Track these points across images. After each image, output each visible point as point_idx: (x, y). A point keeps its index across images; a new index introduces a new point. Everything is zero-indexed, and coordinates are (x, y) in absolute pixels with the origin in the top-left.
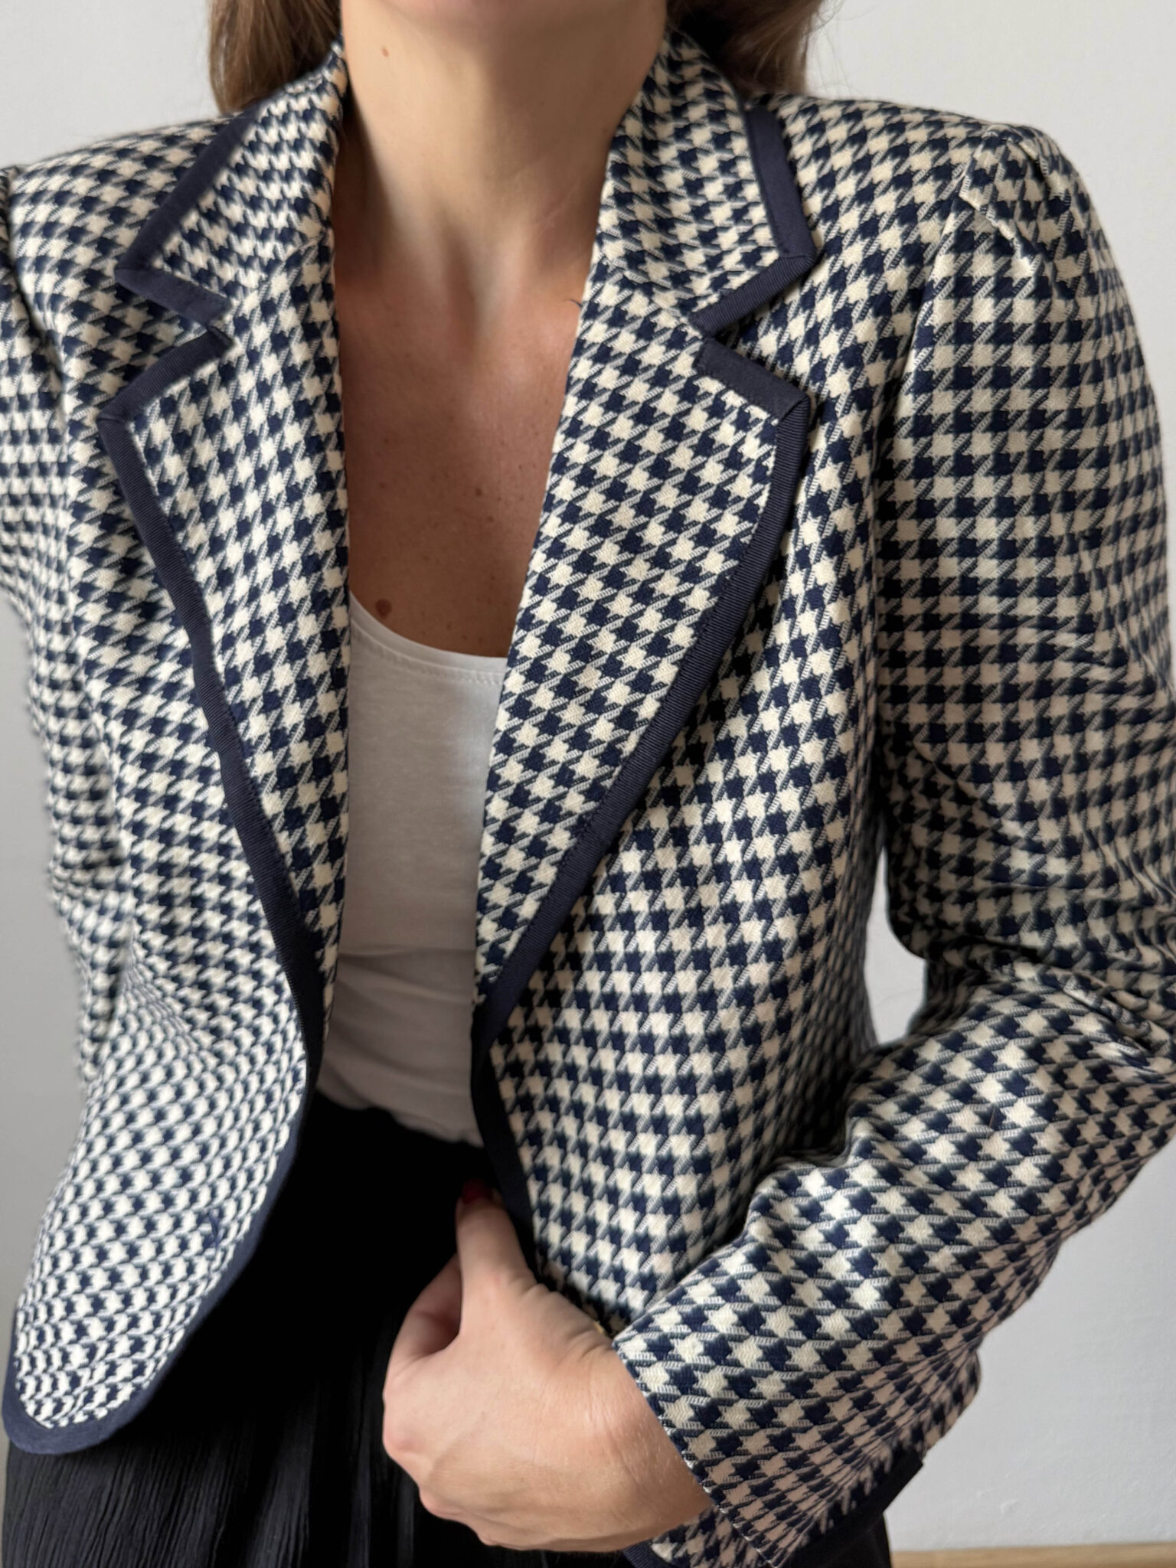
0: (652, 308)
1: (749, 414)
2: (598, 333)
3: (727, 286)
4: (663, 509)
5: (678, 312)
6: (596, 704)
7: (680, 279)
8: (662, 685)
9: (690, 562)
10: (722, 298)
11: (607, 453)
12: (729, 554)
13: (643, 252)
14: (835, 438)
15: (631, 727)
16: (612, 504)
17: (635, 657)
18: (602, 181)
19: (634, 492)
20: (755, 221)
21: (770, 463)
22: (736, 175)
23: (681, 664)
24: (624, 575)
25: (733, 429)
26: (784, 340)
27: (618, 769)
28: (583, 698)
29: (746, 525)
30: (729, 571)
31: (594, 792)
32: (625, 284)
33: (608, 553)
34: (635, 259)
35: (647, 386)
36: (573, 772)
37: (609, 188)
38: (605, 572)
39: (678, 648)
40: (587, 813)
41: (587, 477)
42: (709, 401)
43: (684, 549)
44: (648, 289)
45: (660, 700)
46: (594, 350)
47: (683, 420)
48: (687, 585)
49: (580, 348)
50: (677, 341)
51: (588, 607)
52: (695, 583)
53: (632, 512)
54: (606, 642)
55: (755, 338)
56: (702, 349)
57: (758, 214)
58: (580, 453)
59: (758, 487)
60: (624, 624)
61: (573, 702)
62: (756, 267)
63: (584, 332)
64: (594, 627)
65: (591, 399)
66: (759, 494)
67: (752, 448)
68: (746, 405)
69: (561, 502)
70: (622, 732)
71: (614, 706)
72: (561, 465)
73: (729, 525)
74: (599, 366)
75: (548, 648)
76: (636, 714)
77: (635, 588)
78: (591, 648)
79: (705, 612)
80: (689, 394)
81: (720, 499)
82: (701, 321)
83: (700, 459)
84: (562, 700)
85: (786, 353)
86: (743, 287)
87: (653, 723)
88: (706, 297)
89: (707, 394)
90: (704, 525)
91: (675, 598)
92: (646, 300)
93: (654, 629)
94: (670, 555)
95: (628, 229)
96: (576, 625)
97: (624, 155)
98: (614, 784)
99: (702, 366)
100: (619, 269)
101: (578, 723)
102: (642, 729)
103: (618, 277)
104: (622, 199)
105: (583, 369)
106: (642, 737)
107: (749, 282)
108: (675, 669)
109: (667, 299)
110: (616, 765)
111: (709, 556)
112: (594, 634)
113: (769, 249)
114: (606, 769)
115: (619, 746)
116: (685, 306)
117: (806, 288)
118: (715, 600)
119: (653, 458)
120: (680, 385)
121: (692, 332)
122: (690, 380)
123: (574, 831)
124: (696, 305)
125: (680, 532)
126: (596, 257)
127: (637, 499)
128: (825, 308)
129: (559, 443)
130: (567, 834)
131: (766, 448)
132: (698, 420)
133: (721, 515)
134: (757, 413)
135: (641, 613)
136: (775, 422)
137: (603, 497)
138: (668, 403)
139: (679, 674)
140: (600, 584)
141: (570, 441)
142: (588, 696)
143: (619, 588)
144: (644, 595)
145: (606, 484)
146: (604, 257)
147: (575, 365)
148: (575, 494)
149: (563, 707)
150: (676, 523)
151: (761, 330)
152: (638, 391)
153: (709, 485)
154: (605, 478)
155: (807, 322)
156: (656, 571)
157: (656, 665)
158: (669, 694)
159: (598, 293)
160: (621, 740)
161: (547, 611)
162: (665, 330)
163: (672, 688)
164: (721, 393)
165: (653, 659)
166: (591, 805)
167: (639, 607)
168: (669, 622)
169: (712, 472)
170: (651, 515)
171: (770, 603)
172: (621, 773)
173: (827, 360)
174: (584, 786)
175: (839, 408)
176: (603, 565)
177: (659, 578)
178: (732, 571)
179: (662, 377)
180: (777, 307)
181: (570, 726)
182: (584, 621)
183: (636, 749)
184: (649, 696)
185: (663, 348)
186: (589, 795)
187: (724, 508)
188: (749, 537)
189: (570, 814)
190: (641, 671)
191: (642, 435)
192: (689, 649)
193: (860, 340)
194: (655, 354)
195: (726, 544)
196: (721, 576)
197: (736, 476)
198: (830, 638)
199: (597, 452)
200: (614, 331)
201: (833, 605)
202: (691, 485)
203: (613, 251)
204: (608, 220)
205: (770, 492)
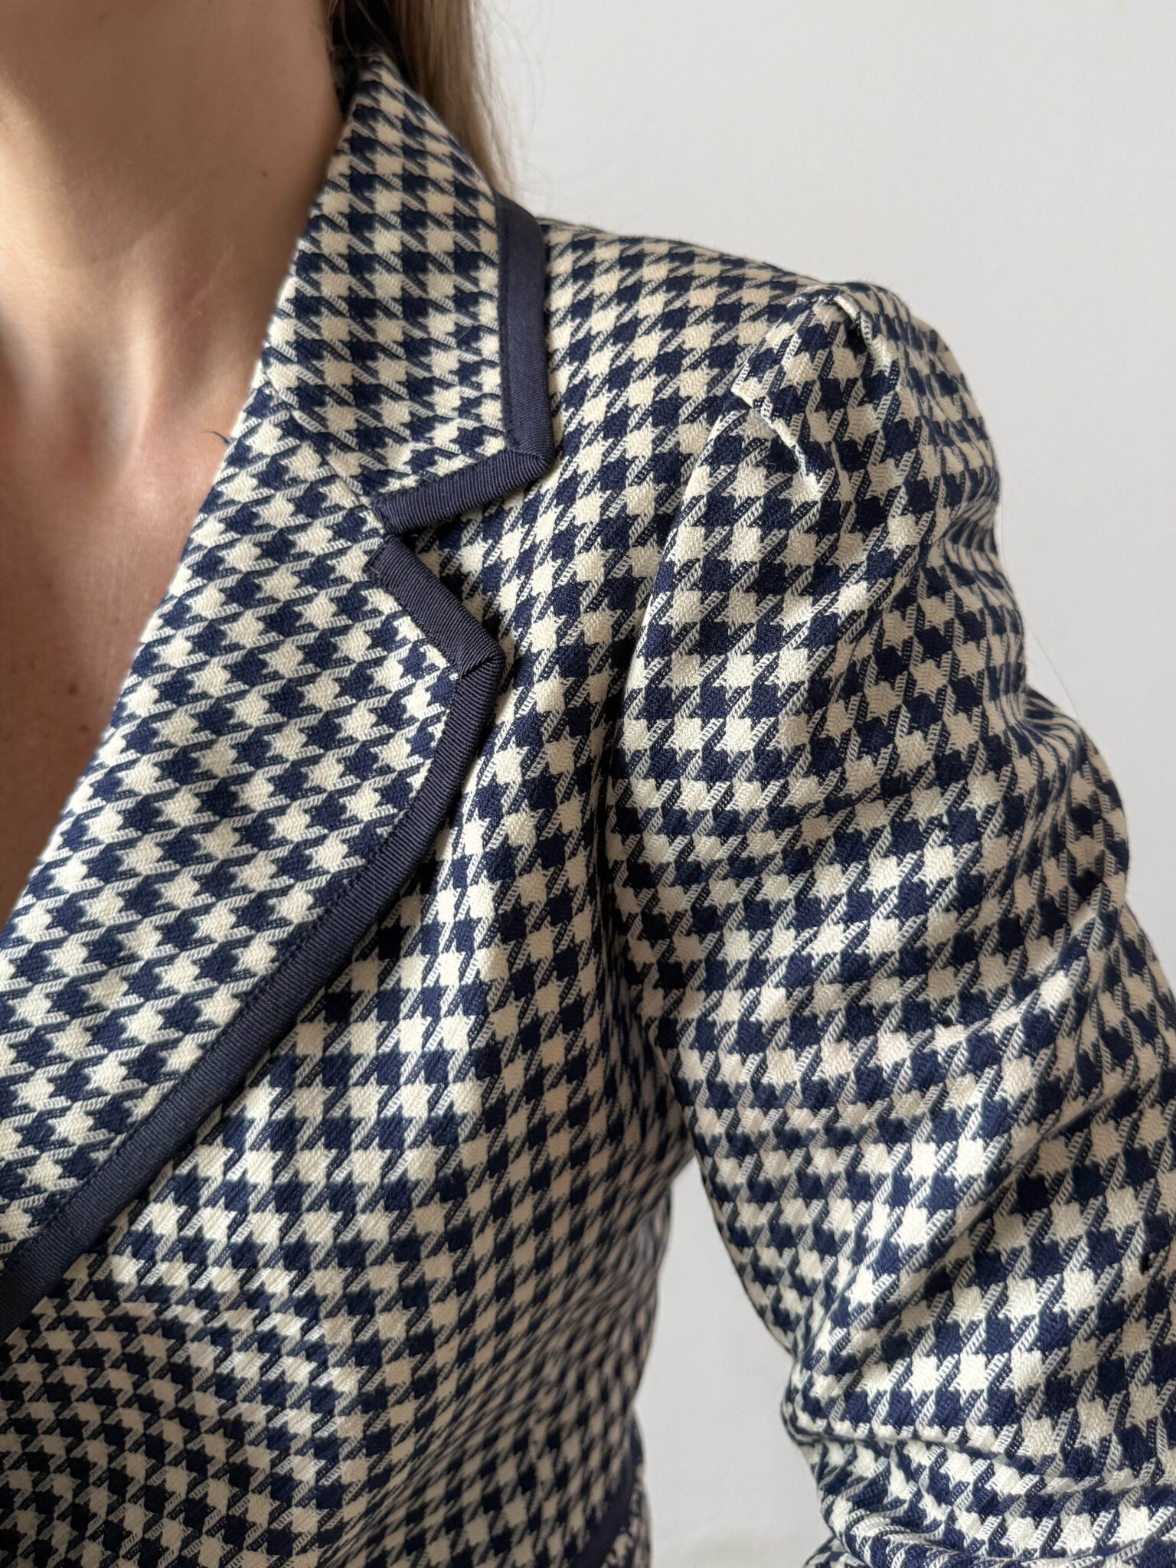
0: (323, 472)
1: (424, 655)
2: (242, 488)
3: (431, 470)
4: (278, 759)
5: (357, 487)
6: (108, 1034)
7: (371, 438)
8: (210, 1025)
9: (298, 846)
10: (422, 483)
11: (215, 660)
12: (355, 846)
13: (323, 389)
14: (525, 710)
15: (152, 1078)
16: (204, 736)
17: (181, 976)
18: (283, 275)
19: (242, 726)
20: (486, 389)
21: (437, 730)
22: (474, 316)
23: (247, 1000)
24: (195, 846)
25: (400, 669)
26: (493, 559)
27: (120, 1138)
28: (91, 1020)
29: (389, 809)
30: (350, 871)
31: (77, 1164)
32: (291, 428)
33: (182, 809)
34: (310, 396)
35: (296, 580)
36: (51, 1130)
37: (290, 287)
38: (170, 835)
39: (248, 973)
40: (63, 1193)
41: (176, 690)
42: (376, 623)
43: (293, 825)
44: (323, 442)
45: (202, 1046)
46: (231, 511)
47: (336, 639)
48: (285, 880)
49: (212, 502)
50: (349, 529)
51: (131, 884)
52: (298, 879)
53: (233, 754)
54: (146, 942)
55: (456, 546)
56: (381, 549)
57: (491, 379)
58: (177, 652)
59: (416, 759)
60: (178, 919)
61: (76, 1022)
62: (473, 455)
63: (223, 481)
64: (132, 916)
65: (210, 579)
66: (415, 770)
67: (419, 704)
68: (422, 642)
69: (132, 717)
70: (136, 1084)
71: (133, 1042)
72: (146, 664)
73: (365, 804)
74: (232, 535)
75: (58, 933)
76: (163, 1062)
77: (208, 868)
78: (120, 946)
79: (301, 927)
80: (352, 606)
81: (362, 764)
82: (387, 509)
83: (346, 701)
84: (59, 1017)
85: (492, 577)
86: (451, 476)
87: (185, 1079)
88: (401, 476)
89: (376, 612)
90: (331, 795)
91: (263, 896)
92: (317, 459)
93: (220, 937)
94: (271, 829)
95: (308, 351)
96: (106, 908)
97: (315, 242)
98: (110, 1159)
99: (376, 573)
100: (284, 405)
101: (76, 1057)
102: (169, 1084)
103: (282, 416)
104: (305, 307)
105: (210, 533)
106: (165, 1098)
107: (461, 472)
108: (236, 1005)
109: (346, 464)
110: (118, 1133)
111: (328, 842)
112: (130, 927)
113: (494, 433)
114: (102, 1135)
115: (127, 1104)
116: (371, 480)
117: (531, 496)
118: (319, 911)
119: (280, 683)
120: (343, 590)
121: (372, 521)
122: (357, 587)
123: (38, 1215)
124: (385, 484)
125: (294, 798)
126: (257, 381)
127: (242, 736)
128: (545, 527)
129: (152, 628)
130: (27, 1219)
131: (437, 708)
132: (356, 645)
133: (358, 786)
134: (434, 656)
135: (206, 909)
136: (454, 676)
137: (194, 724)
138: (320, 611)
139: (239, 1014)
140: (158, 853)
141: (168, 631)
142: (99, 1018)
143: (184, 864)
144: (218, 883)
145: (202, 706)
146: (268, 384)
147: (200, 525)
148: (156, 709)
149: (59, 1027)
150: (291, 784)
151: (465, 537)
152: (281, 584)
153: (351, 740)
154: (204, 695)
155: (523, 541)
156: (246, 849)
157: (208, 993)
158: (218, 1037)
159: (252, 431)
160: (131, 1095)
161: (71, 877)
162: (337, 508)
163: (224, 1033)
164: (394, 616)
165: (206, 983)
166: (71, 1183)
167: (206, 898)
168: (243, 931)
169: (359, 723)
170: (258, 764)
171: (403, 923)
172: (123, 1144)
173: (535, 599)
174: (64, 1153)
175: (538, 669)
176: (169, 825)
177: (247, 860)
178: (353, 874)
179: (319, 574)
180: (493, 511)
181: (62, 1058)
182: (120, 903)
183: (153, 1112)
184: (189, 1038)
185: (330, 533)
186: (69, 1167)
187: (364, 779)
188: (389, 829)
189: (37, 1189)
190: (185, 998)
191: (273, 647)
192: (263, 979)
193: (581, 578)
194: (316, 539)
195: (355, 830)
196: (337, 877)
197: (390, 736)
198: (474, 999)
199: (201, 656)
200: (266, 492)
201: (484, 950)
202: (325, 734)
203: (282, 378)
204: (280, 332)
205: (430, 771)
